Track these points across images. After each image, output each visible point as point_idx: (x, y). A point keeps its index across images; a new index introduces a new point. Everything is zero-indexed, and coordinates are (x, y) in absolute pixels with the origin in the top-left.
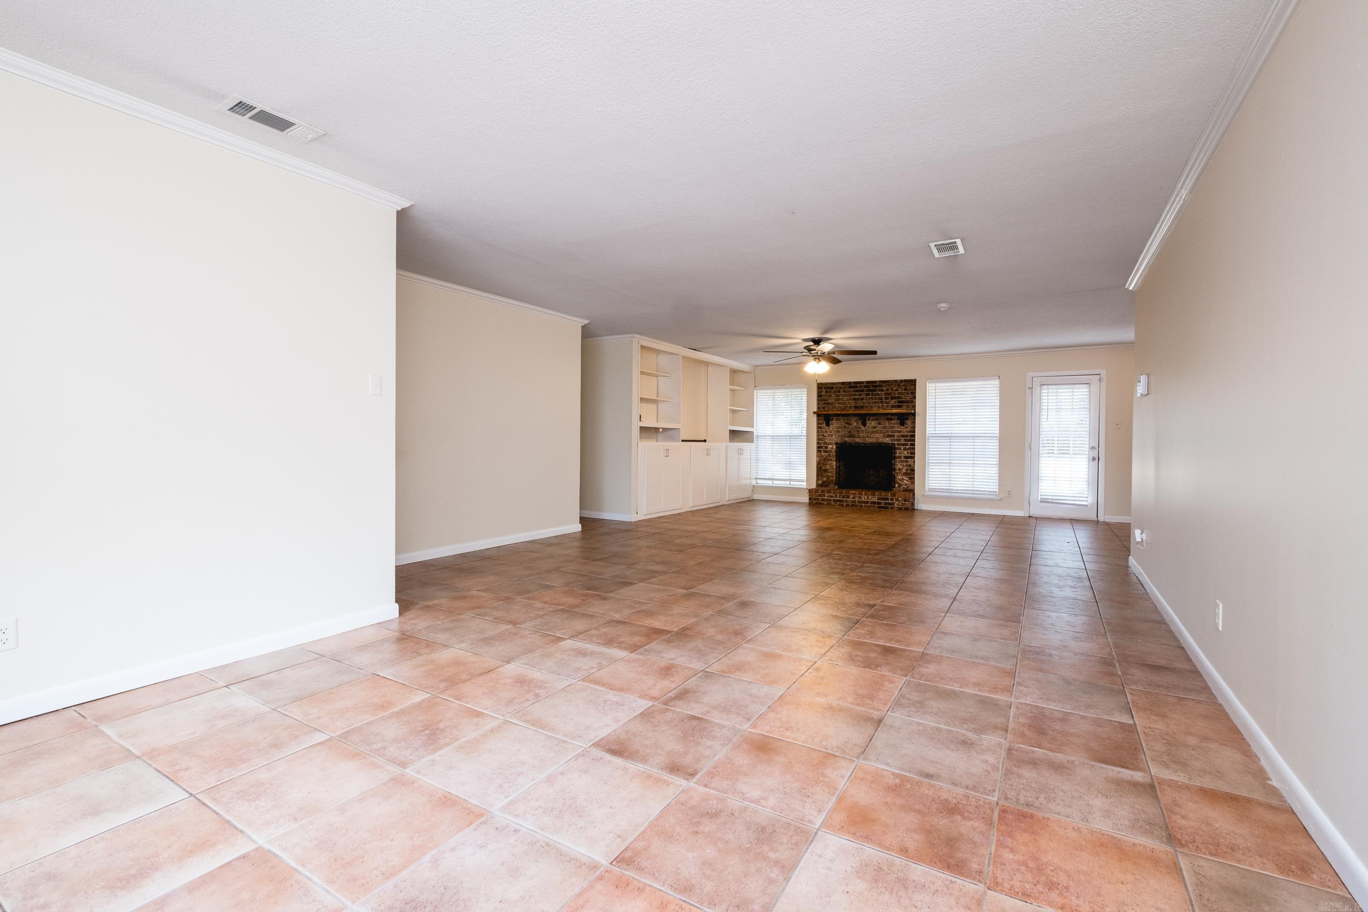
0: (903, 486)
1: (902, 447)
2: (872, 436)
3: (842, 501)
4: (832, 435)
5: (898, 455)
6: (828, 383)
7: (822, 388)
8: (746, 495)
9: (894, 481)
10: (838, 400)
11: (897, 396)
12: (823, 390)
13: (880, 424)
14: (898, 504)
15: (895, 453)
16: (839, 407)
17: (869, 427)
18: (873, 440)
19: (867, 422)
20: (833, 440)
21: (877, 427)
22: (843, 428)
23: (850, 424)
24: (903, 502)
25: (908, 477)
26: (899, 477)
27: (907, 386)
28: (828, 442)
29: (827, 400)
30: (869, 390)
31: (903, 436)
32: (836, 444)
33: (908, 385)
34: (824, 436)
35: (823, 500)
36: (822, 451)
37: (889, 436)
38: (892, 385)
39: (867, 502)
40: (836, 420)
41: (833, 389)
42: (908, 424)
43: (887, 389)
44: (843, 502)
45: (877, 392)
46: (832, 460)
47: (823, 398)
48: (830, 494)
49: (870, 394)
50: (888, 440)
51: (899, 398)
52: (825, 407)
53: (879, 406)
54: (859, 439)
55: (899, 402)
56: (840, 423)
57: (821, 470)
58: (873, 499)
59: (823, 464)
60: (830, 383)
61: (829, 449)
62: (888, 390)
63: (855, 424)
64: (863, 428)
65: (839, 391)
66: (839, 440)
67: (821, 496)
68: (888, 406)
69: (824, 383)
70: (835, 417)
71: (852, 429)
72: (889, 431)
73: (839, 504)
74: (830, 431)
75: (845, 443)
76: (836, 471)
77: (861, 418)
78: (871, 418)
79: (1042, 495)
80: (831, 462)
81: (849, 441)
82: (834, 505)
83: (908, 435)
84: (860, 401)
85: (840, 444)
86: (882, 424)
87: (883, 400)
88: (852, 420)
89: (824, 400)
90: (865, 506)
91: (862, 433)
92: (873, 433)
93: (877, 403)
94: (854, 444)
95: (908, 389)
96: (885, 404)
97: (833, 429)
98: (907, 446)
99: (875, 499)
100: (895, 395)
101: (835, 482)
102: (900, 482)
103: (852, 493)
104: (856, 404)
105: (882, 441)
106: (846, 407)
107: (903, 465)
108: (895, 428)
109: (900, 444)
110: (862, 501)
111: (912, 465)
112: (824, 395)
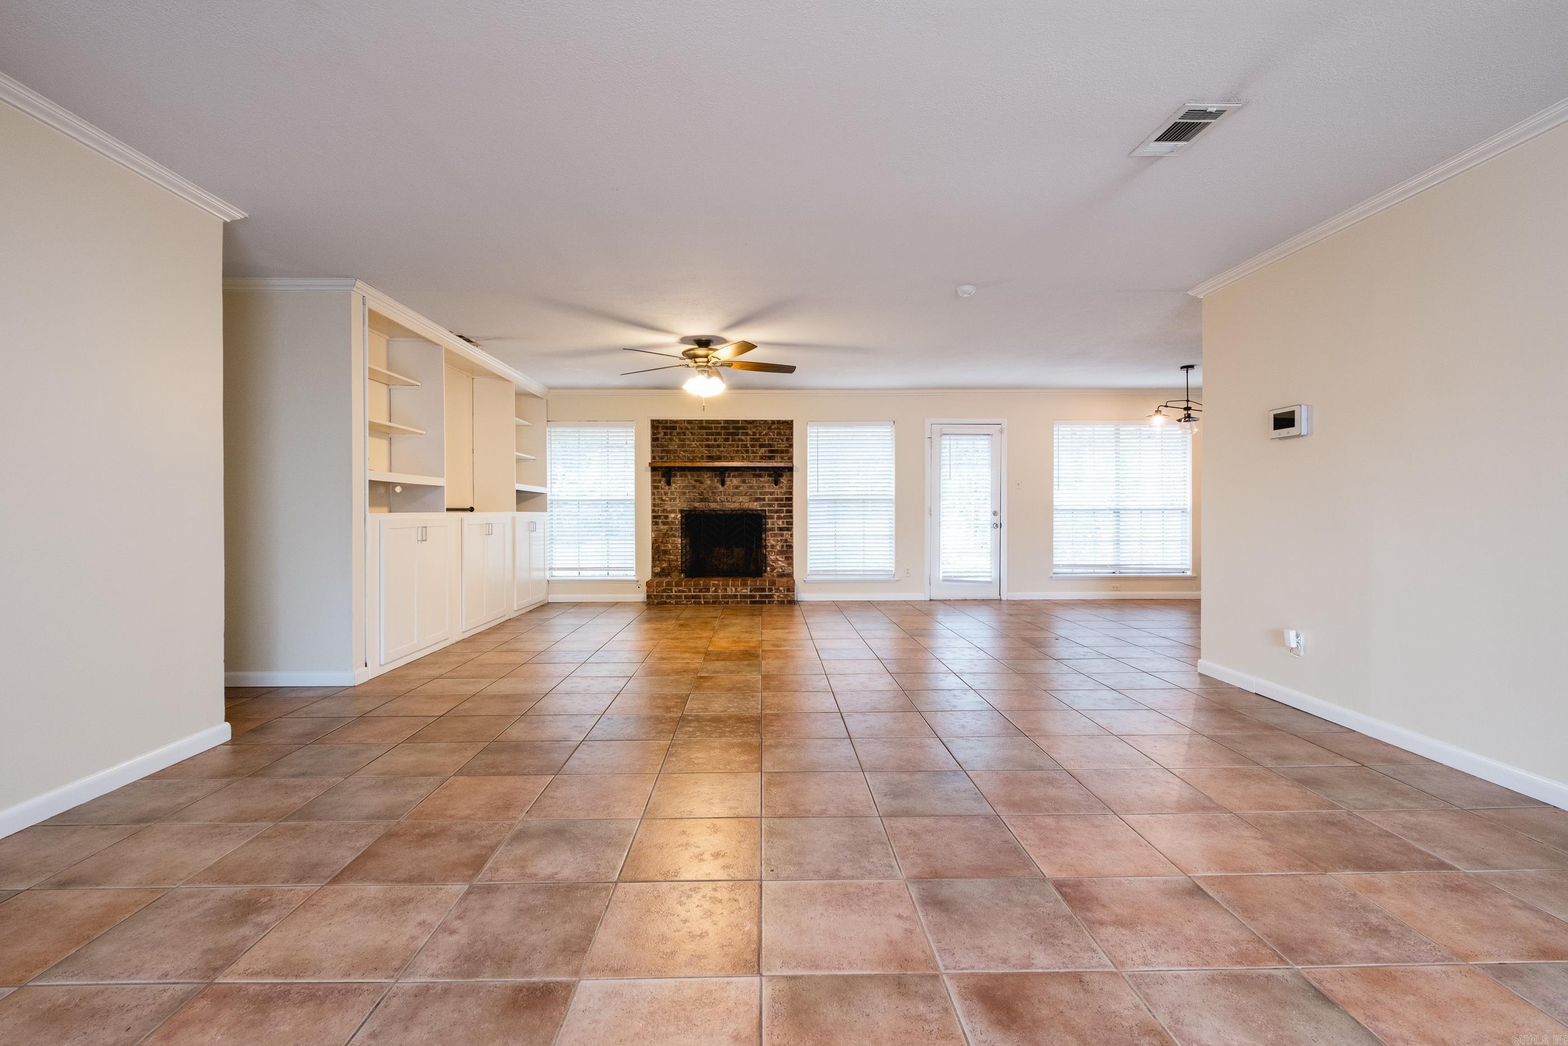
0: (777, 570)
1: (775, 515)
2: (734, 500)
3: (699, 597)
4: (675, 499)
5: (769, 526)
6: (667, 421)
7: (657, 428)
8: (538, 597)
9: (765, 563)
10: (683, 446)
11: (767, 442)
13: (744, 482)
14: (778, 596)
15: (766, 524)
16: (685, 456)
17: (729, 487)
18: (736, 506)
19: (726, 479)
20: (676, 505)
22: (692, 488)
23: (701, 483)
24: (785, 593)
25: (784, 556)
26: (772, 557)
27: (780, 429)
28: (669, 510)
29: (667, 446)
30: (728, 433)
31: (776, 499)
32: (681, 511)
33: (782, 428)
34: (662, 500)
35: (669, 597)
36: (660, 523)
37: (757, 500)
38: (761, 427)
39: (736, 596)
40: (681, 476)
41: (676, 429)
42: (783, 482)
43: (753, 432)
44: (700, 598)
45: (740, 437)
46: (675, 536)
47: (660, 442)
48: (680, 588)
49: (730, 439)
50: (756, 506)
51: (770, 445)
52: (664, 456)
53: (743, 457)
54: (715, 504)
55: (770, 452)
56: (687, 481)
57: (658, 552)
58: (744, 590)
59: (661, 542)
60: (670, 420)
61: (670, 519)
62: (754, 434)
63: (709, 482)
64: (721, 488)
65: (684, 434)
66: (685, 506)
67: (665, 592)
68: (755, 457)
69: (662, 420)
70: (678, 471)
71: (705, 489)
72: (757, 492)
73: (695, 602)
74: (672, 493)
75: (695, 511)
76: (682, 552)
77: (717, 473)
78: (732, 474)
79: (944, 572)
80: (673, 539)
81: (701, 507)
82: (687, 604)
83: (783, 498)
84: (715, 449)
85: (687, 512)
86: (747, 482)
87: (749, 448)
88: (706, 477)
89: (661, 444)
90: (732, 602)
91: (719, 495)
92: (735, 496)
93: (740, 452)
94: (707, 512)
95: (782, 433)
96: (752, 454)
97: (675, 489)
98: (782, 513)
99: (746, 591)
100: (765, 442)
101: (680, 568)
102: (773, 564)
103: (713, 584)
104: (709, 453)
105: (748, 506)
106: (696, 457)
107: (777, 540)
108: (765, 487)
109: (772, 510)
110: (727, 595)
111: (788, 540)
112: (662, 438)
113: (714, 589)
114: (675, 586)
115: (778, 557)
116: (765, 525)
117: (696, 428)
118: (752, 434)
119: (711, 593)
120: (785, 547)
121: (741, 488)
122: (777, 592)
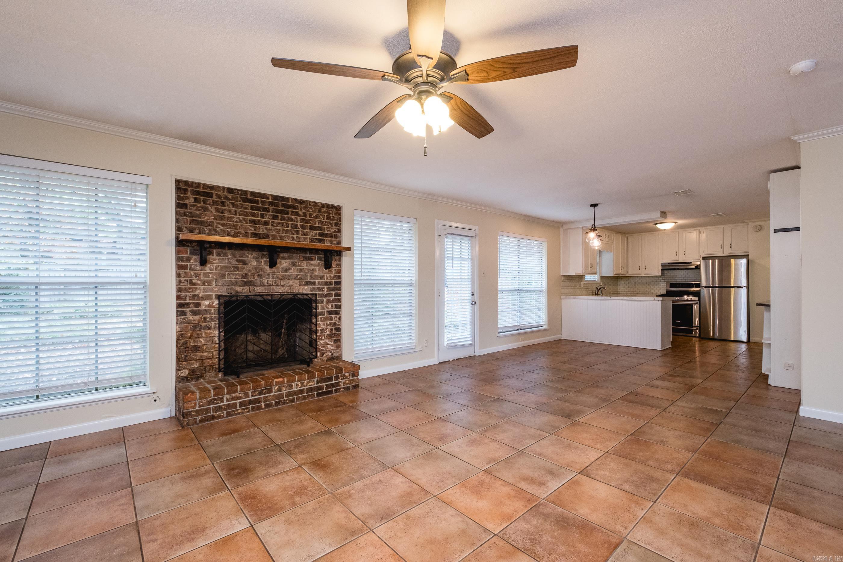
0: (326, 354)
1: (325, 299)
2: (283, 284)
3: (258, 401)
4: (209, 283)
5: (319, 310)
6: (200, 184)
7: (185, 191)
9: (316, 348)
10: (222, 218)
11: (317, 225)
12: (189, 194)
13: (294, 264)
16: (224, 230)
17: (279, 269)
18: (285, 290)
19: (275, 260)
20: (212, 290)
21: (289, 269)
22: (232, 269)
23: (245, 263)
24: (351, 378)
25: (333, 339)
26: (321, 342)
28: (201, 295)
29: (198, 216)
30: (276, 210)
31: (326, 283)
32: (219, 297)
33: (331, 212)
34: (191, 283)
35: (220, 408)
36: (189, 312)
37: (308, 283)
38: (311, 208)
39: (302, 391)
40: (218, 254)
41: (212, 197)
42: (332, 266)
43: (304, 213)
44: (260, 402)
46: (210, 328)
47: (188, 210)
49: (280, 217)
50: (306, 290)
51: (320, 229)
52: (195, 229)
53: (293, 238)
54: (261, 288)
55: (321, 235)
56: (226, 261)
57: (186, 350)
58: (311, 384)
59: (190, 337)
60: (205, 185)
61: (203, 308)
62: (305, 215)
63: (255, 263)
64: (268, 270)
65: (223, 204)
66: (224, 291)
67: (213, 403)
68: (305, 238)
69: (192, 183)
70: (215, 248)
71: (249, 271)
72: (307, 276)
73: (253, 408)
74: (207, 275)
75: (237, 296)
76: (219, 346)
77: (265, 253)
78: (282, 255)
79: (447, 339)
80: (208, 331)
81: (244, 291)
82: (243, 413)
83: (332, 282)
84: (262, 227)
85: (226, 298)
86: (297, 264)
87: (299, 228)
88: (250, 256)
89: (191, 213)
90: (298, 399)
91: (267, 278)
92: (285, 278)
93: (290, 233)
94: (252, 297)
95: (332, 218)
96: (302, 235)
97: (211, 270)
98: (331, 297)
99: (313, 383)
100: (316, 224)
101: (217, 366)
102: (323, 348)
103: (276, 382)
104: (255, 230)
105: (298, 290)
106: (238, 233)
107: (327, 323)
108: (316, 271)
109: (322, 294)
110: (292, 392)
111: (337, 323)
112: (191, 205)
113: (277, 387)
114: (227, 394)
115: (327, 341)
116: (316, 309)
117: (239, 199)
118: (302, 214)
119: (273, 394)
120: (333, 330)
121: (291, 271)
122: (343, 379)
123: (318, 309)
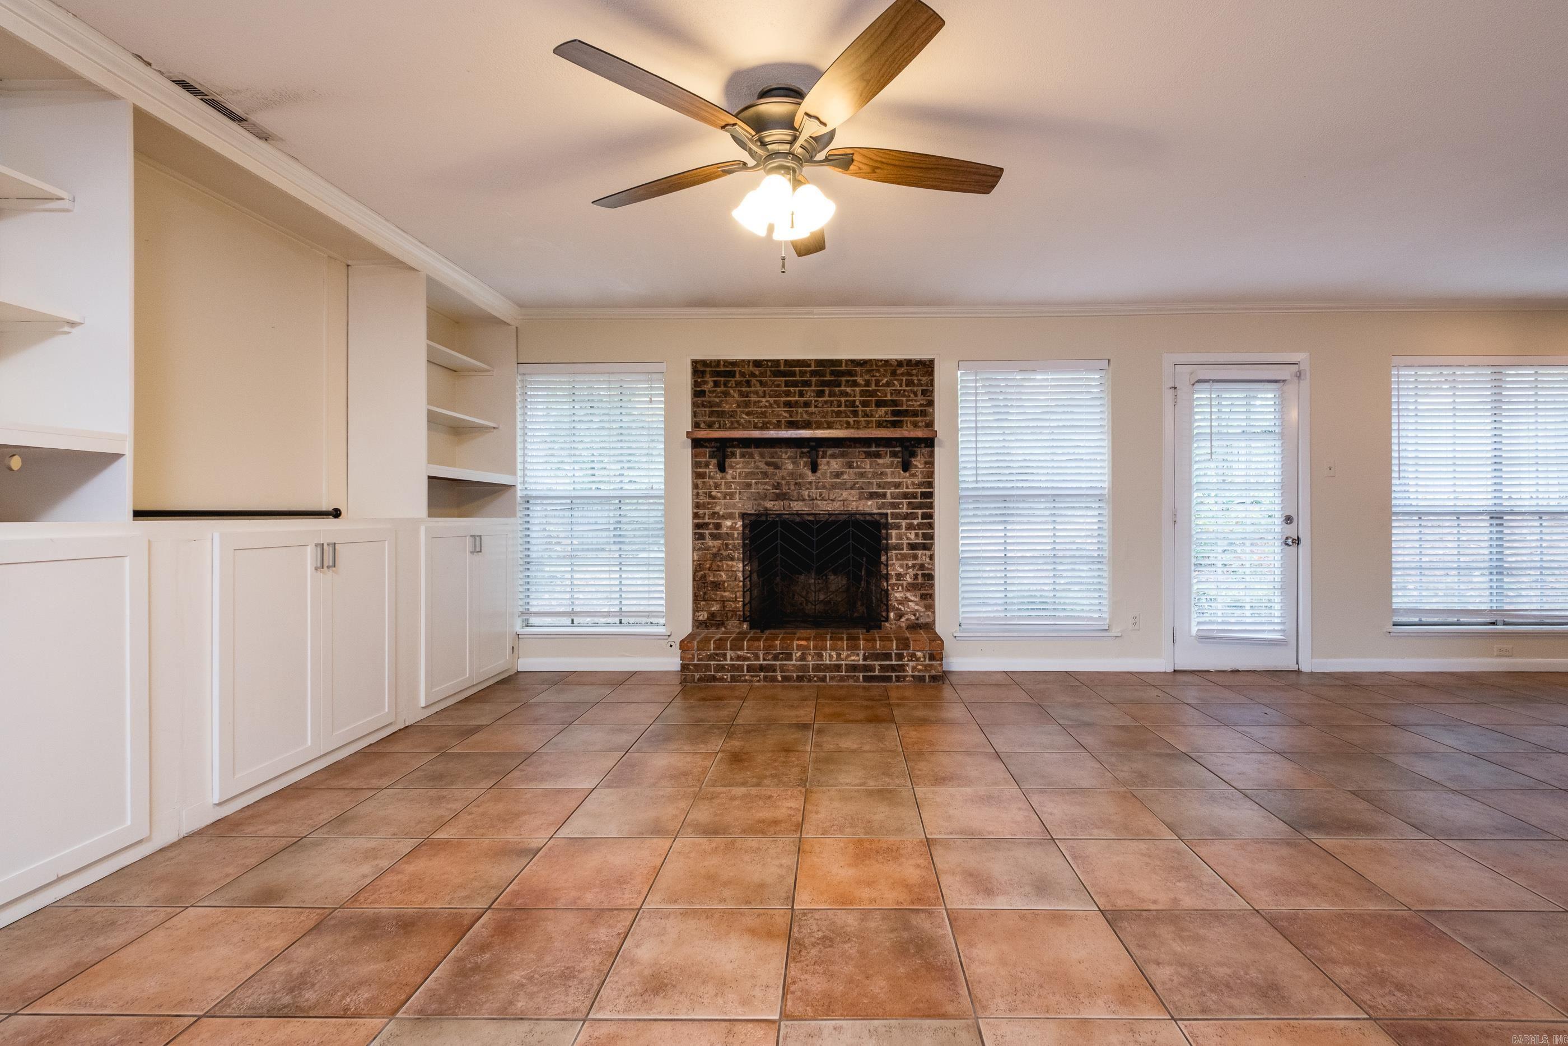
0: (907, 617)
1: (904, 523)
2: (832, 497)
3: (772, 668)
4: (732, 495)
5: (893, 541)
6: (719, 361)
7: (703, 373)
8: (495, 666)
9: (887, 605)
10: (747, 404)
11: (889, 398)
12: (708, 378)
13: (850, 465)
14: (914, 668)
15: (888, 537)
16: (750, 422)
17: (824, 474)
18: (836, 507)
19: (819, 460)
20: (734, 506)
22: (760, 476)
23: (777, 467)
24: (927, 662)
25: (918, 593)
26: (898, 595)
27: (911, 375)
28: (721, 513)
29: (719, 405)
30: (822, 381)
31: (905, 496)
32: (743, 516)
33: (914, 372)
34: (711, 497)
35: (721, 668)
36: (708, 536)
37: (872, 496)
38: (878, 371)
39: (838, 668)
40: (743, 456)
41: (734, 376)
42: (916, 466)
43: (866, 380)
44: (774, 671)
45: (843, 388)
46: (732, 559)
47: (707, 399)
48: (740, 652)
49: (827, 393)
50: (870, 506)
51: (895, 403)
52: (714, 422)
53: (848, 423)
54: (802, 503)
55: (895, 413)
56: (753, 465)
57: (704, 585)
58: (853, 658)
59: (709, 569)
60: (725, 361)
61: (724, 530)
62: (868, 383)
63: (790, 467)
64: (810, 477)
65: (748, 384)
66: (750, 508)
67: (714, 659)
68: (868, 422)
69: (711, 361)
70: (738, 446)
71: (783, 478)
72: (872, 484)
73: (765, 677)
74: (728, 485)
75: (767, 515)
76: (744, 586)
77: (805, 450)
78: (830, 452)
79: (1199, 623)
80: (730, 563)
81: (776, 508)
82: (751, 681)
83: (917, 493)
84: (800, 410)
85: (753, 518)
86: (855, 465)
87: (858, 407)
88: (784, 456)
89: (710, 402)
90: (832, 678)
91: (808, 489)
92: (835, 489)
93: (844, 415)
94: (787, 516)
95: (916, 382)
96: (863, 417)
97: (733, 479)
98: (914, 519)
99: (857, 658)
100: (886, 396)
101: (741, 613)
102: (900, 606)
103: (798, 645)
104: (791, 416)
105: (857, 507)
106: (768, 423)
107: (907, 565)
108: (887, 474)
109: (899, 514)
110: (822, 665)
111: (926, 565)
112: (710, 392)
113: (799, 654)
114: (731, 649)
116: (887, 539)
117: (769, 373)
118: (863, 383)
119: (794, 662)
120: (920, 577)
121: (845, 477)
122: (912, 660)
123: (892, 539)
